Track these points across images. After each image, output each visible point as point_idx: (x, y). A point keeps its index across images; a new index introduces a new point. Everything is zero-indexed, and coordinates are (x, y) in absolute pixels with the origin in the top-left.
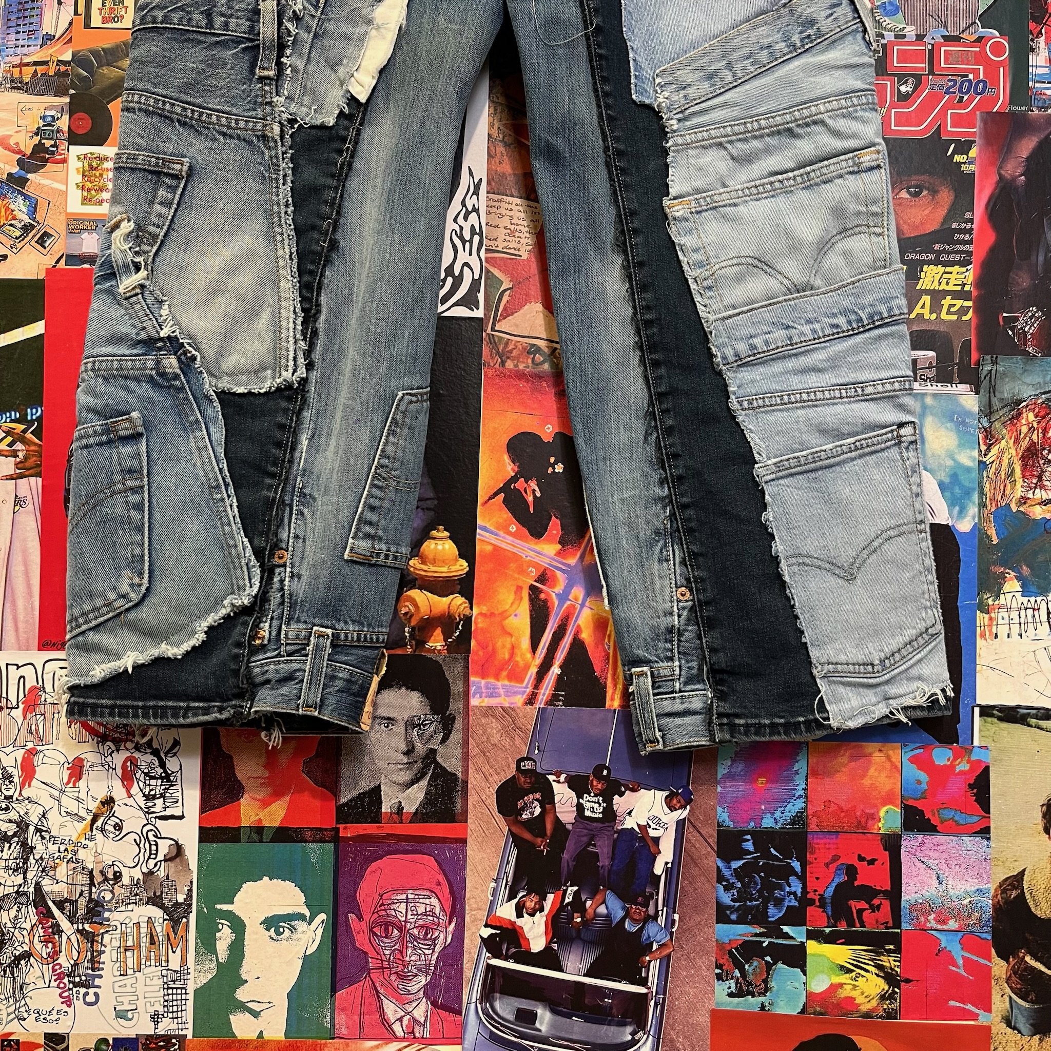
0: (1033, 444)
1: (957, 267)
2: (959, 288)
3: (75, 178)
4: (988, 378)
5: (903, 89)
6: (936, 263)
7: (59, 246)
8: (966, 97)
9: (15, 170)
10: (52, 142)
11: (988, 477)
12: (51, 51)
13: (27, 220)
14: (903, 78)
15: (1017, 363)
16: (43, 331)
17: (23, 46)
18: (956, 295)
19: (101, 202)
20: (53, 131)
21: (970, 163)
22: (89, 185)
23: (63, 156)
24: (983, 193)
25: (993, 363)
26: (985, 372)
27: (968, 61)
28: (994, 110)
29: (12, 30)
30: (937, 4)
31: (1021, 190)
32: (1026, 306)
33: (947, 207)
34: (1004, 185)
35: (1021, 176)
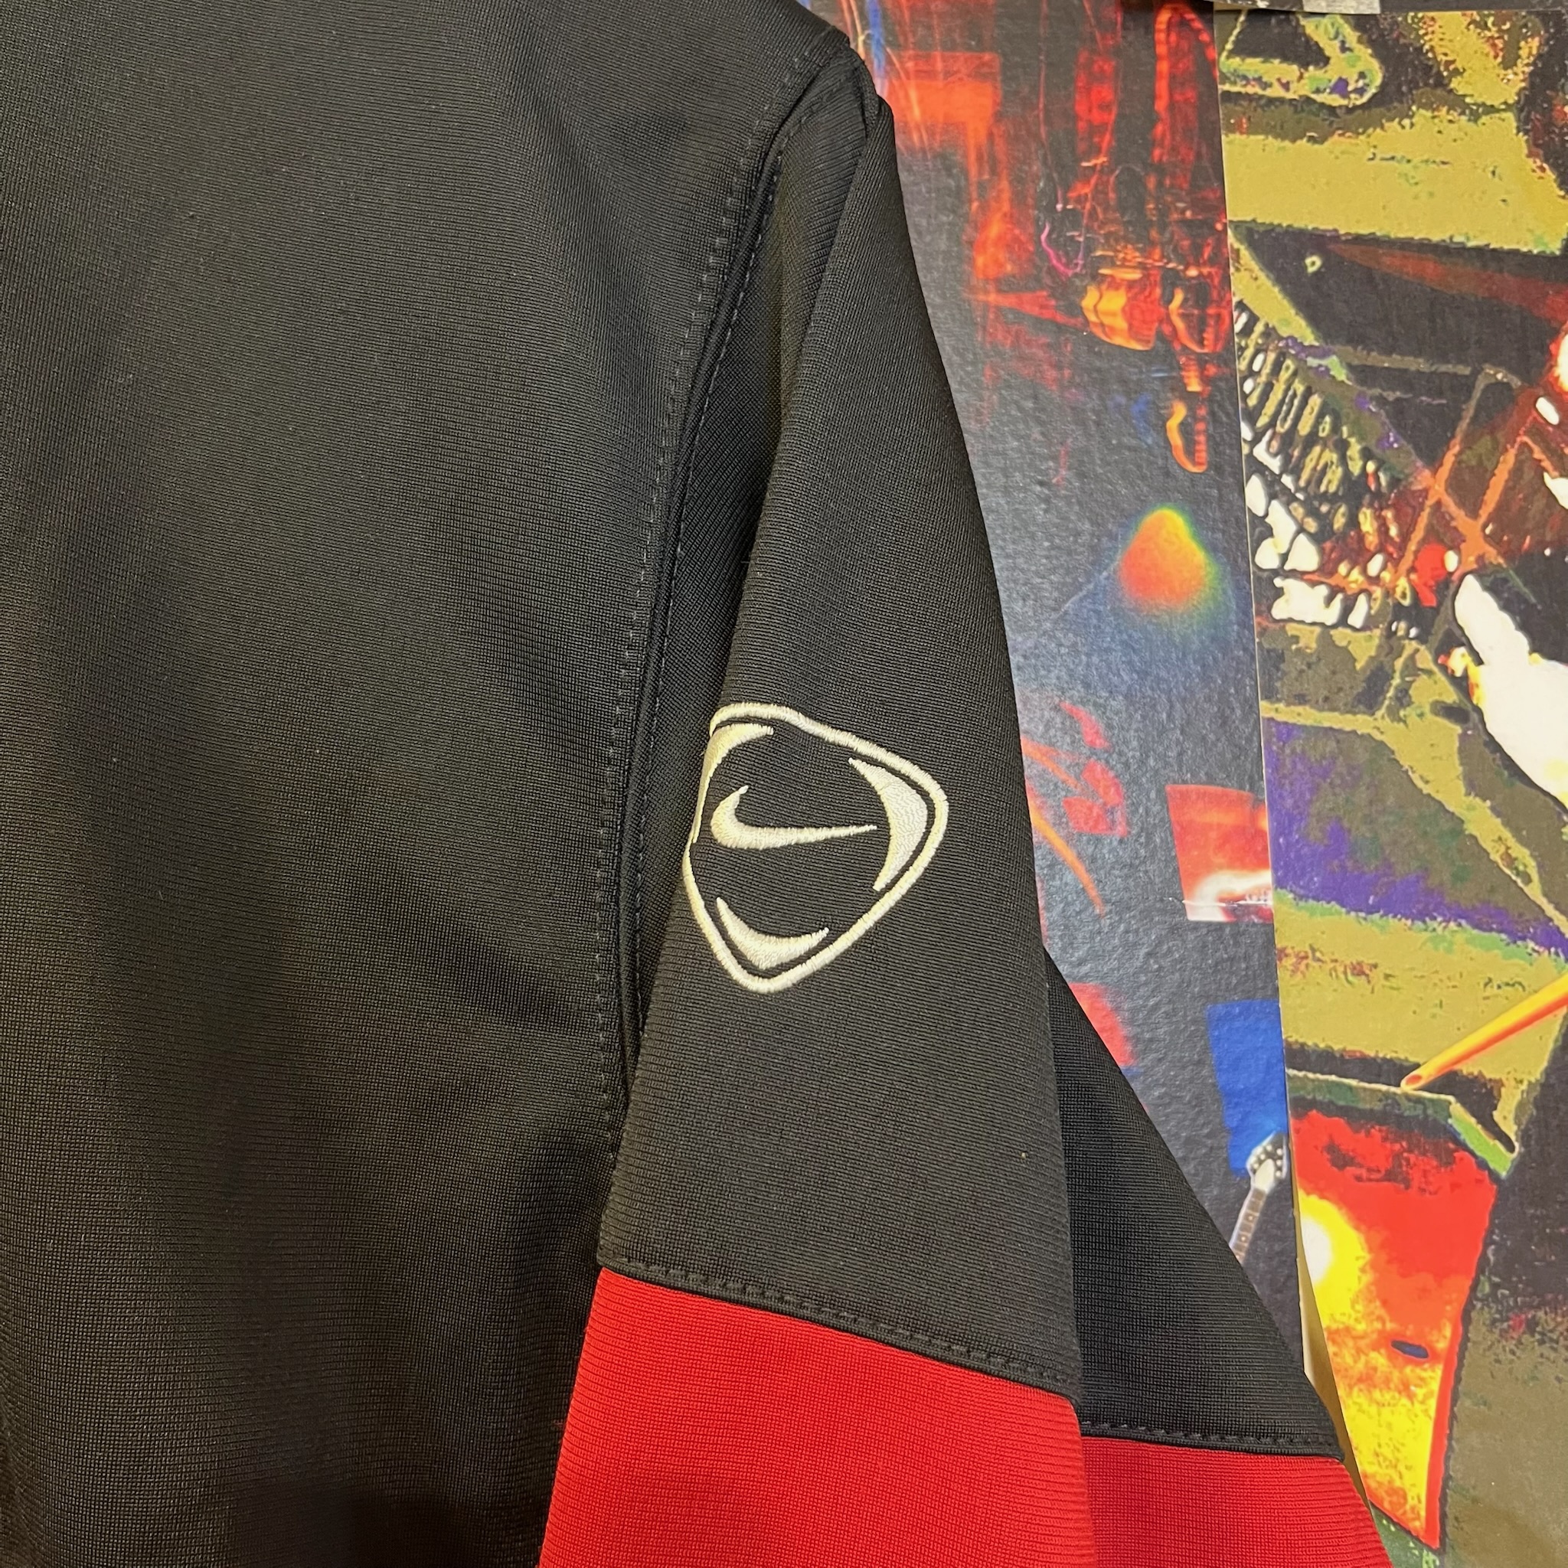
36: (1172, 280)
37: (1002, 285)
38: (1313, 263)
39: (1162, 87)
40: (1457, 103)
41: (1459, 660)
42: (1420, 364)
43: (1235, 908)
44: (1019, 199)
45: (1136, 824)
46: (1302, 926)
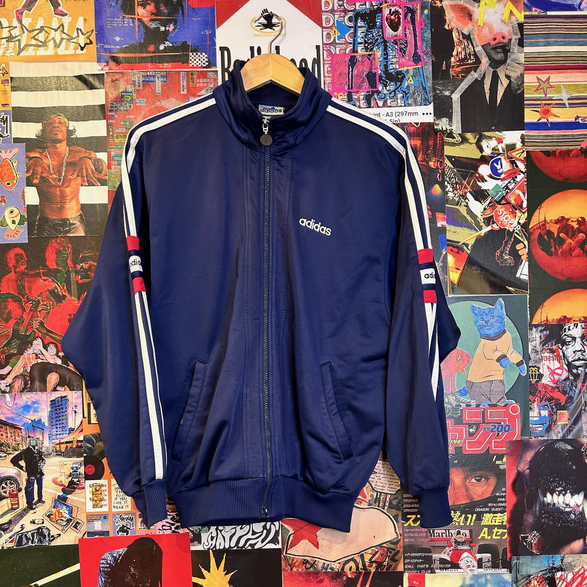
1: (499, 514)
2: (501, 524)
3: (89, 495)
4: (515, 566)
5: (471, 430)
6: (490, 512)
7: (84, 528)
8: (500, 433)
9: (61, 494)
10: (77, 480)
12: (73, 436)
13: (68, 517)
14: (470, 426)
15: (529, 558)
16: (79, 568)
17: (60, 434)
18: (499, 527)
19: (102, 506)
20: (77, 474)
21: (504, 464)
22: (95, 498)
23: (83, 486)
24: (510, 479)
25: (517, 559)
26: (514, 564)
27: (501, 416)
28: (514, 439)
29: (54, 427)
30: (485, 389)
31: (527, 476)
32: (532, 531)
33: (494, 485)
34: (519, 475)
35: (527, 469)
36: (438, 161)
37: (421, 161)
38: (453, 159)
39: (438, 141)
40: (469, 143)
41: (467, 201)
42: (464, 170)
43: (442, 225)
44: (423, 152)
45: (433, 216)
46: (449, 227)
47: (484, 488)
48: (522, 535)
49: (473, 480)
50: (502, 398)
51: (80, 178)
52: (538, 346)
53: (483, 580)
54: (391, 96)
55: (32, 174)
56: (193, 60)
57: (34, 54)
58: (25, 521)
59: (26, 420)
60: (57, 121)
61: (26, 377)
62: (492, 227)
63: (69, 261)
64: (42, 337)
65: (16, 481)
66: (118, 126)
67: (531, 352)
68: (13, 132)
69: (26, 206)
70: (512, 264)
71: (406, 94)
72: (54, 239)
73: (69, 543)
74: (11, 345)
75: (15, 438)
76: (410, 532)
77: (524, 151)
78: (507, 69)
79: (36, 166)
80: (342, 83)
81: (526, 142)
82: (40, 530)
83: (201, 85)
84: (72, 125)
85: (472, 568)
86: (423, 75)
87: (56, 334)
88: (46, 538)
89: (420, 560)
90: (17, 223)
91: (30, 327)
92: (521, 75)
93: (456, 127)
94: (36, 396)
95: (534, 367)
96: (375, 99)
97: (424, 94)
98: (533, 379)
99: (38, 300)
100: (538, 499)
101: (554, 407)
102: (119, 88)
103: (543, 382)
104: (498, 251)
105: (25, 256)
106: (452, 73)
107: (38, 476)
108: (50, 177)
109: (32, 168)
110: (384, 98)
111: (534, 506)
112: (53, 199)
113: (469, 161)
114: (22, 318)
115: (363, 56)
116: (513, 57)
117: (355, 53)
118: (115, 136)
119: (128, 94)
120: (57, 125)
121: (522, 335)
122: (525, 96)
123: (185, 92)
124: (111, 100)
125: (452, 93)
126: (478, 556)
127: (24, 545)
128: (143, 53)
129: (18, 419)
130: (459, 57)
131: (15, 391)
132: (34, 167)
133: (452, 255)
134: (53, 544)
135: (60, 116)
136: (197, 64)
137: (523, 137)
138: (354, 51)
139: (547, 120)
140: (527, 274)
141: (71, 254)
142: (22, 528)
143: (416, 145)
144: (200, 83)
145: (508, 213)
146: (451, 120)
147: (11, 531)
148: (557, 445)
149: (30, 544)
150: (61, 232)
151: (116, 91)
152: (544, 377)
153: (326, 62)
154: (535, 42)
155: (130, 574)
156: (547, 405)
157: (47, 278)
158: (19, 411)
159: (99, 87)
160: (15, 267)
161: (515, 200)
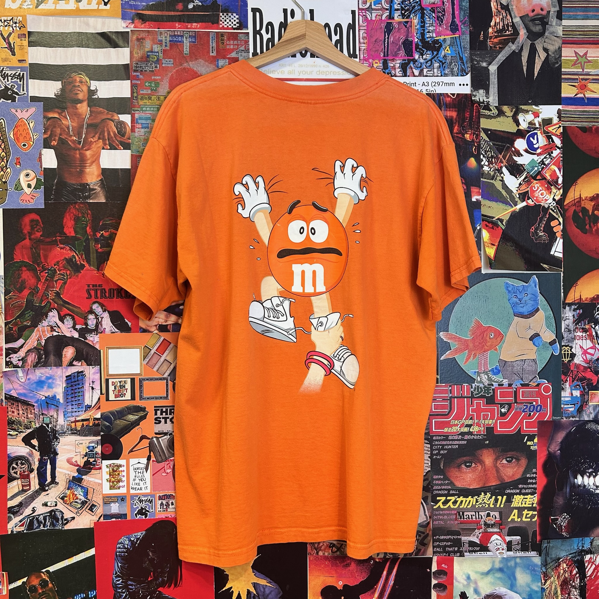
0: (566, 578)
1: (529, 496)
2: (531, 506)
3: (106, 476)
4: (545, 549)
5: (503, 410)
6: (520, 494)
7: (100, 511)
8: (532, 414)
9: (76, 474)
10: (94, 459)
11: (546, 595)
12: (90, 414)
13: (83, 499)
14: (502, 405)
15: (559, 542)
16: (94, 553)
17: (76, 412)
18: (529, 509)
19: (119, 488)
20: (93, 454)
21: (535, 445)
22: (113, 479)
23: (99, 466)
24: (541, 459)
25: (548, 543)
26: (544, 547)
27: (533, 396)
28: (545, 420)
29: (70, 404)
30: (517, 368)
31: (558, 457)
32: (561, 513)
33: (524, 467)
34: (550, 456)
35: (558, 451)
36: (474, 134)
37: (457, 133)
38: (489, 132)
39: (474, 113)
40: (506, 116)
41: (502, 175)
42: (500, 144)
43: (477, 199)
44: (459, 124)
45: (467, 191)
46: (484, 202)
47: (515, 470)
48: (552, 517)
49: (504, 461)
50: (535, 377)
51: (101, 141)
52: (571, 325)
53: (512, 563)
54: (428, 65)
55: (50, 136)
56: (223, 20)
57: (54, 8)
58: (37, 504)
59: (40, 396)
60: (78, 79)
61: (40, 351)
62: (527, 202)
63: (88, 228)
64: (57, 309)
65: (27, 461)
66: (143, 87)
67: (565, 331)
68: (29, 90)
69: (43, 170)
70: (546, 242)
71: (443, 64)
72: (72, 205)
73: (84, 526)
74: (25, 317)
75: (27, 416)
76: (440, 515)
77: (560, 126)
78: (545, 42)
79: (55, 127)
80: (378, 50)
81: (563, 117)
82: (53, 513)
83: (232, 47)
84: (94, 85)
85: (501, 551)
86: (461, 45)
87: (74, 306)
88: (59, 522)
89: (449, 543)
90: (33, 187)
91: (45, 298)
92: (559, 48)
93: (493, 99)
94: (50, 372)
95: (566, 346)
96: (411, 68)
97: (461, 64)
98: (565, 358)
99: (55, 270)
100: (569, 480)
101: (586, 387)
102: (144, 47)
103: (575, 362)
104: (533, 227)
105: (41, 223)
106: (489, 43)
107: (52, 455)
108: (70, 139)
109: (50, 129)
110: (421, 67)
111: (565, 488)
112: (73, 162)
113: (505, 135)
114: (37, 288)
115: (399, 23)
116: (551, 29)
117: (391, 19)
118: (139, 97)
119: (154, 54)
120: (78, 84)
121: (555, 314)
122: (563, 70)
123: (214, 54)
124: (136, 59)
125: (489, 64)
126: (508, 539)
127: (35, 529)
128: (171, 11)
129: (31, 395)
130: (497, 28)
131: (28, 365)
132: (52, 128)
133: (487, 230)
134: (66, 527)
135: (81, 74)
136: (228, 25)
137: (559, 112)
138: (391, 17)
139: (584, 95)
140: (562, 251)
141: (90, 221)
142: (34, 511)
143: (452, 117)
144: (231, 45)
145: (544, 189)
146: (487, 93)
147: (22, 514)
148: (588, 426)
149: (42, 527)
150: (80, 198)
151: (142, 51)
152: (576, 357)
153: (361, 28)
154: (574, 15)
155: (148, 559)
156: (579, 385)
157: (64, 246)
158: (31, 386)
159: (123, 46)
160: (30, 234)
161: (550, 176)
